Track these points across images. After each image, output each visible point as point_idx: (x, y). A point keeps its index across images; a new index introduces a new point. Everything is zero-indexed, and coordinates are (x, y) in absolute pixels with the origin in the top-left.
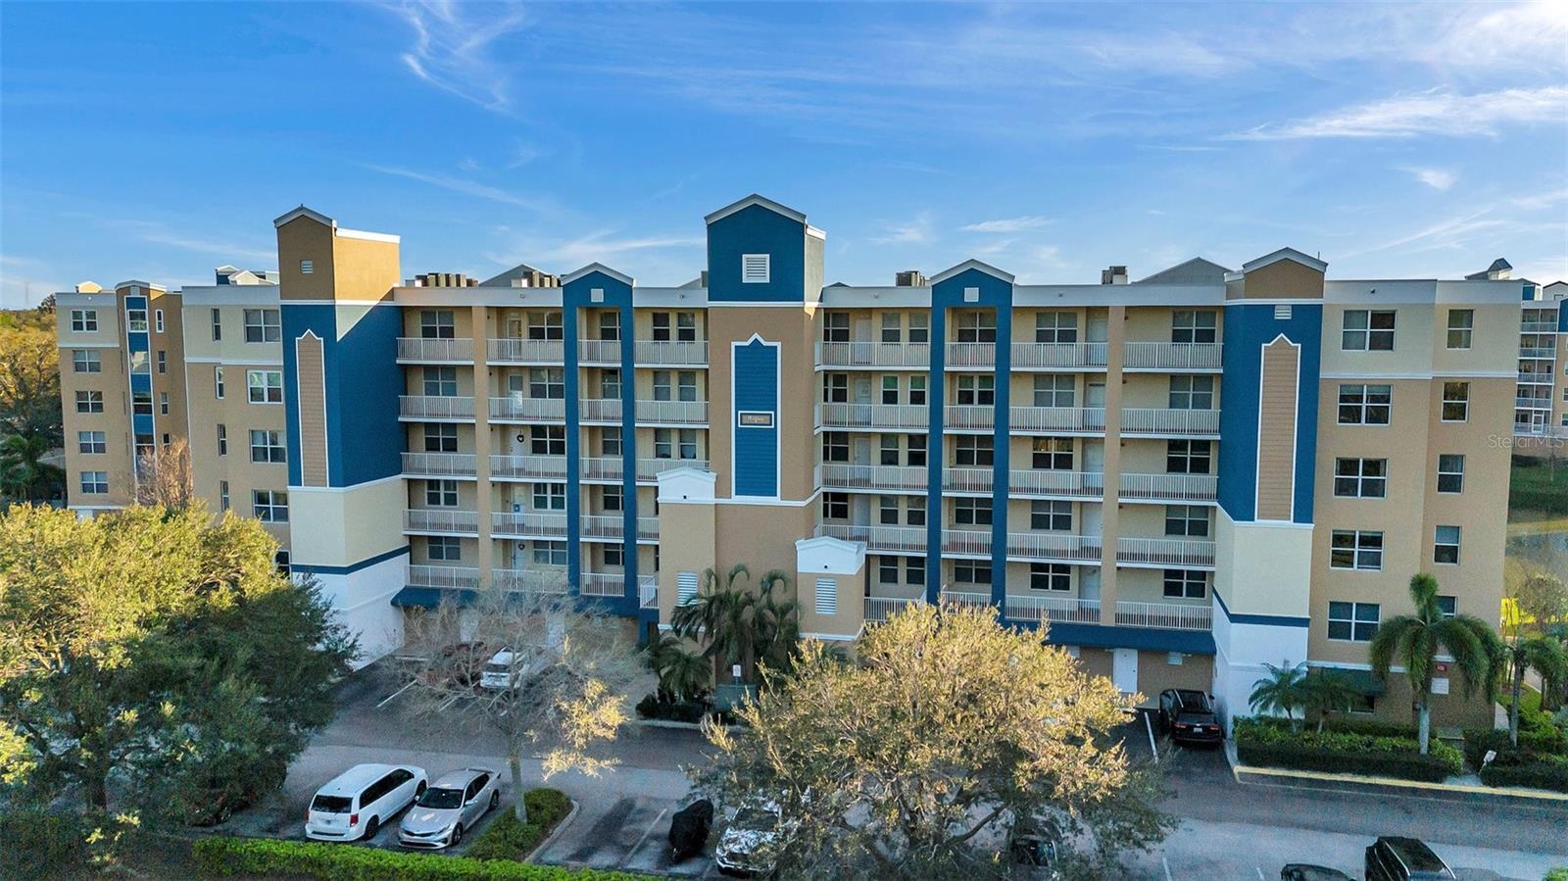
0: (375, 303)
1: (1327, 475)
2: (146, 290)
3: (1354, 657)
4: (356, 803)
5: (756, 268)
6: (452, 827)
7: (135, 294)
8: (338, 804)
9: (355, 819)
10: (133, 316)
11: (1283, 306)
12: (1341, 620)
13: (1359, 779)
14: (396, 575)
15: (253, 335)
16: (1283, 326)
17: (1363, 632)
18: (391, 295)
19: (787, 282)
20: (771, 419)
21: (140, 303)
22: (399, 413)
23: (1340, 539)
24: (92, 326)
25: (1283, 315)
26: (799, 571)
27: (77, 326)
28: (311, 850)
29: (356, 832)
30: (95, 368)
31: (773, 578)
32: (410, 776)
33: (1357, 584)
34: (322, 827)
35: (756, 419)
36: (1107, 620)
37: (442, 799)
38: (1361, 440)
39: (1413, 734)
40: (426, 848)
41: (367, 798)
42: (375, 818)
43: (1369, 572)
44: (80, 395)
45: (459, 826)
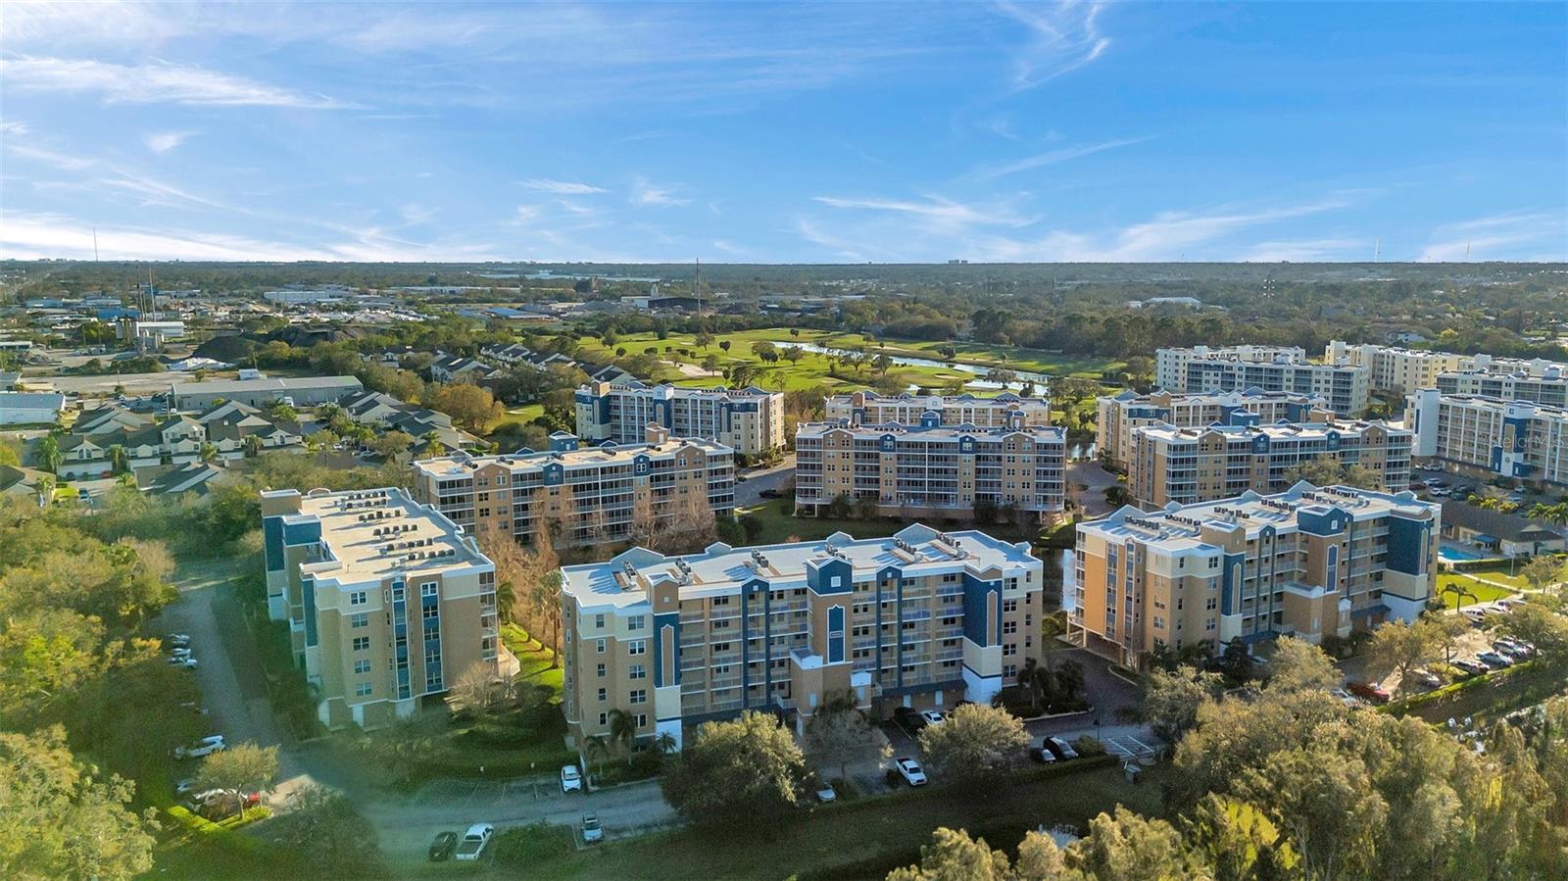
1: (1003, 629)
2: (404, 578)
3: (1012, 683)
5: (835, 582)
7: (396, 582)
11: (992, 582)
12: (1007, 672)
15: (632, 627)
16: (992, 587)
17: (1013, 674)
19: (847, 582)
20: (842, 634)
21: (401, 585)
23: (1006, 647)
24: (364, 600)
25: (992, 584)
26: (853, 684)
27: (355, 602)
30: (365, 624)
33: (1011, 659)
35: (836, 634)
36: (933, 681)
38: (1010, 616)
39: (1030, 703)
43: (1013, 655)
44: (357, 641)
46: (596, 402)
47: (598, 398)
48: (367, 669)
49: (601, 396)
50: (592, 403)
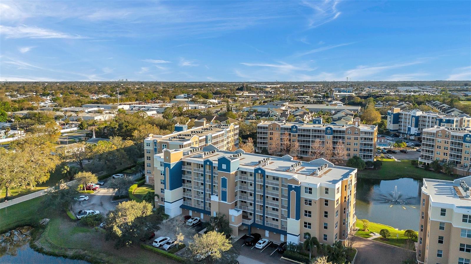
0: (178, 162)
1: (303, 213)
2: (157, 141)
4: (158, 242)
5: (224, 166)
6: (168, 247)
7: (155, 141)
8: (156, 242)
9: (158, 244)
10: (155, 145)
13: (298, 262)
14: (181, 202)
15: (161, 165)
16: (293, 189)
18: (181, 159)
19: (228, 169)
20: (226, 190)
21: (156, 143)
22: (182, 177)
23: (305, 223)
24: (149, 146)
25: (293, 187)
26: (230, 214)
27: (147, 146)
28: (151, 247)
29: (158, 246)
30: (150, 153)
31: (224, 215)
32: (167, 239)
34: (154, 244)
35: (224, 189)
36: (279, 229)
37: (168, 243)
38: (308, 208)
40: (164, 250)
41: (160, 242)
42: (161, 245)
43: (309, 229)
44: (147, 157)
45: (169, 247)
46: (392, 115)
47: (393, 114)
48: (150, 166)
49: (394, 113)
50: (391, 116)
